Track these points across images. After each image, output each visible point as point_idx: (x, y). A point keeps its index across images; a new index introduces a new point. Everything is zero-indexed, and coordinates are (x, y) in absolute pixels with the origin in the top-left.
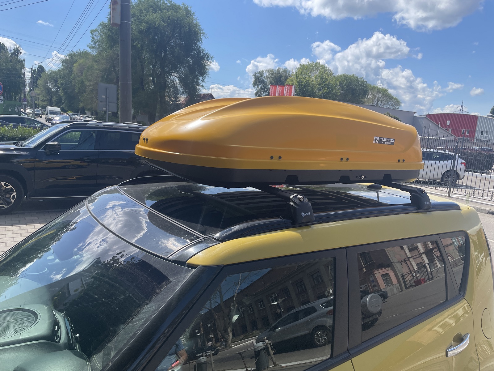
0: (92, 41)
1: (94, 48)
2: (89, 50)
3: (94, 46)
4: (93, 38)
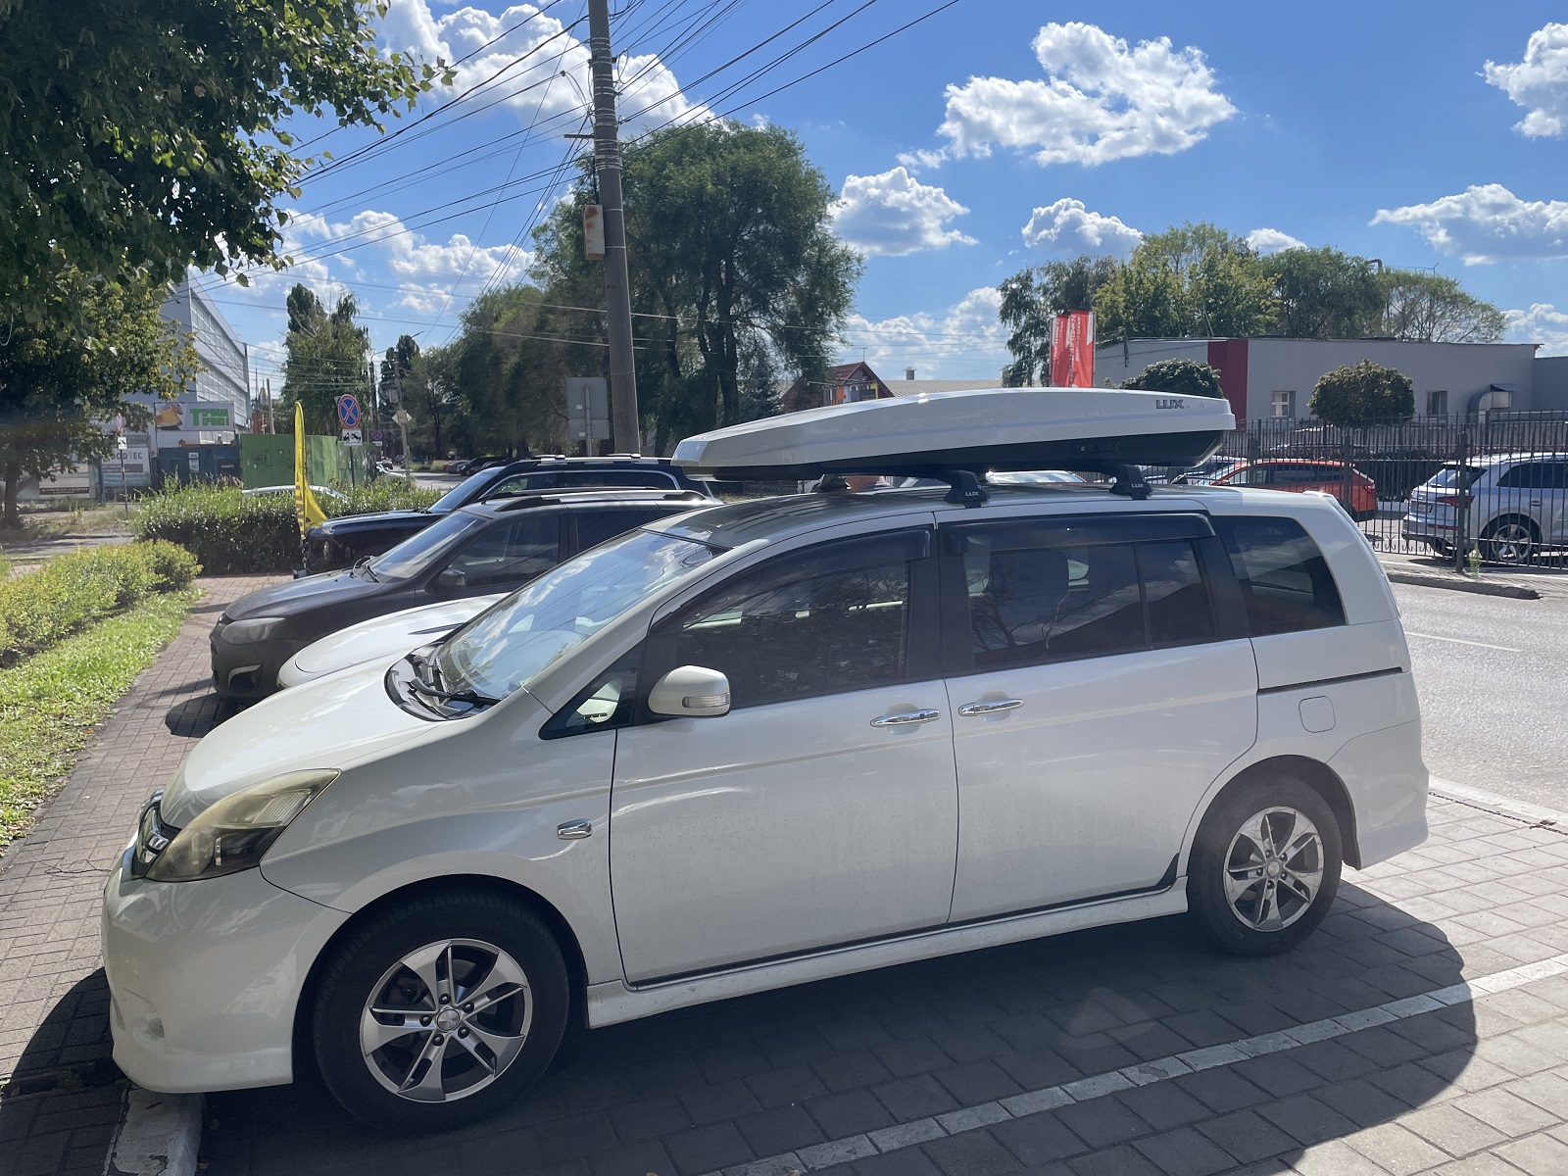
0: (538, 258)
1: (542, 275)
4: (539, 249)
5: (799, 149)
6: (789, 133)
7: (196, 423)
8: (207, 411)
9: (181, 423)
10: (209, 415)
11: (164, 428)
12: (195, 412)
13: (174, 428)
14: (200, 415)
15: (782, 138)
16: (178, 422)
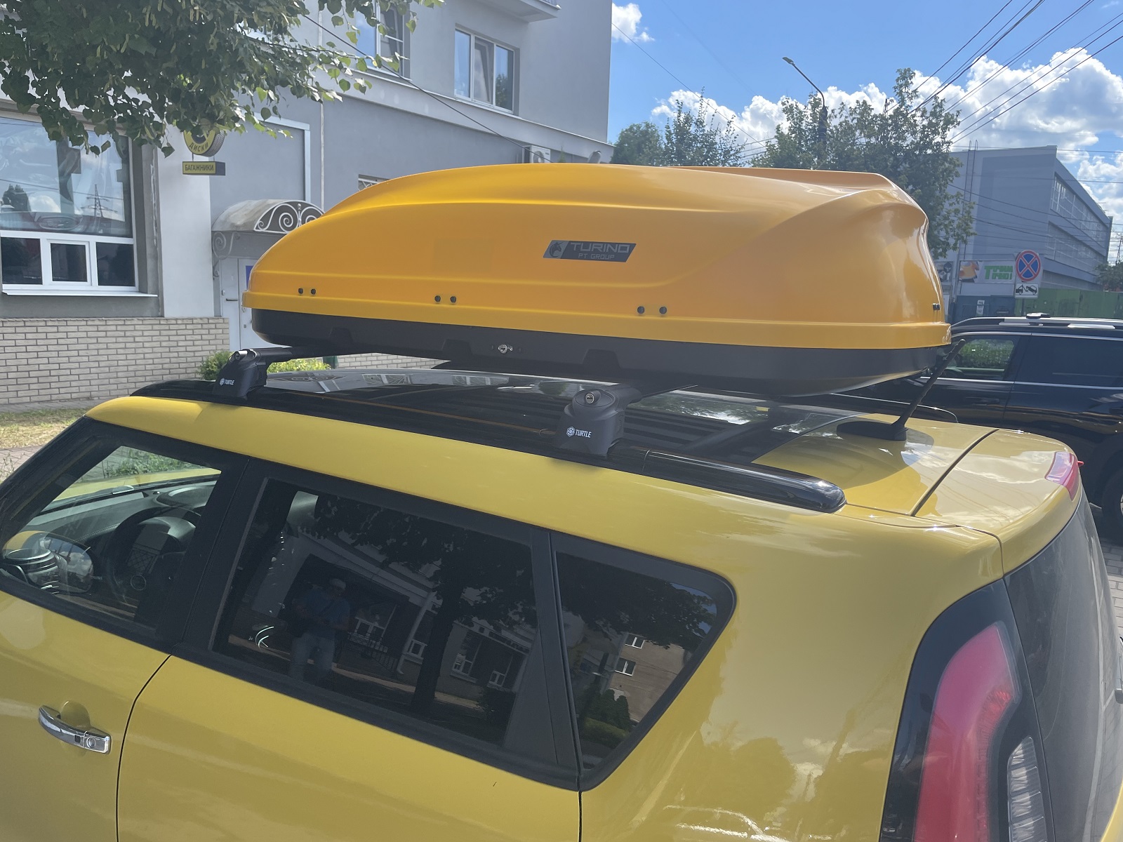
7: (987, 277)
8: (997, 267)
9: (976, 277)
10: (998, 271)
11: (964, 281)
12: (988, 268)
13: (971, 281)
14: (992, 271)
16: (974, 275)
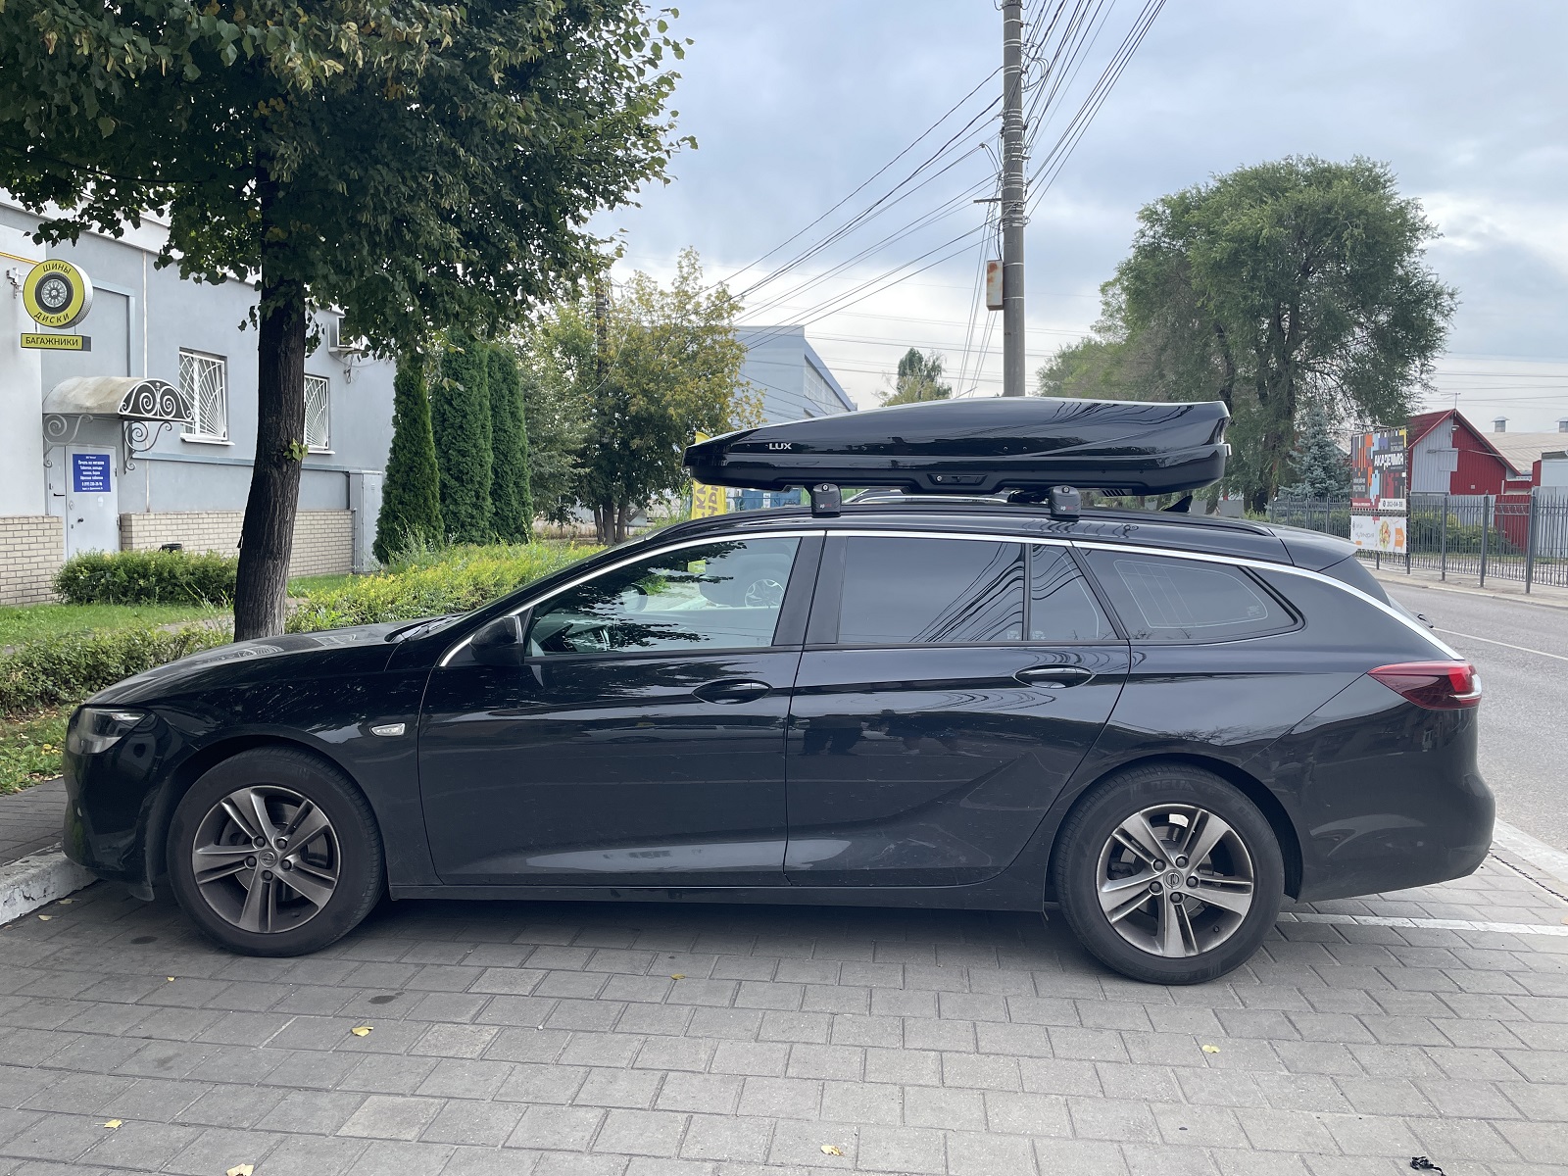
0: (1103, 314)
1: (1109, 329)
2: (1097, 338)
3: (1109, 323)
4: (1107, 304)
5: (1389, 181)
6: (1379, 165)
15: (1370, 170)
